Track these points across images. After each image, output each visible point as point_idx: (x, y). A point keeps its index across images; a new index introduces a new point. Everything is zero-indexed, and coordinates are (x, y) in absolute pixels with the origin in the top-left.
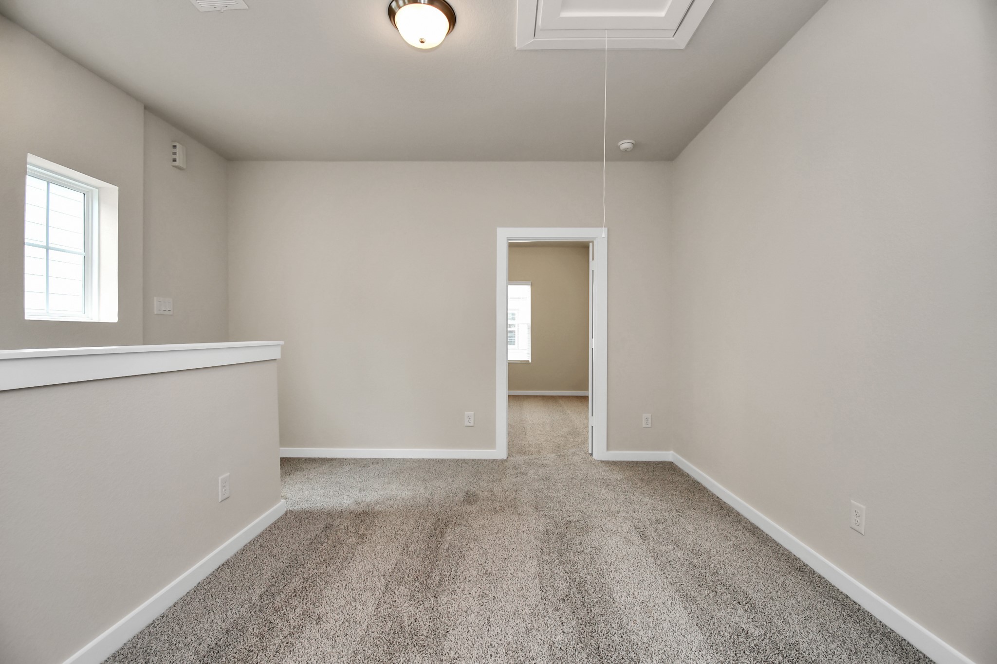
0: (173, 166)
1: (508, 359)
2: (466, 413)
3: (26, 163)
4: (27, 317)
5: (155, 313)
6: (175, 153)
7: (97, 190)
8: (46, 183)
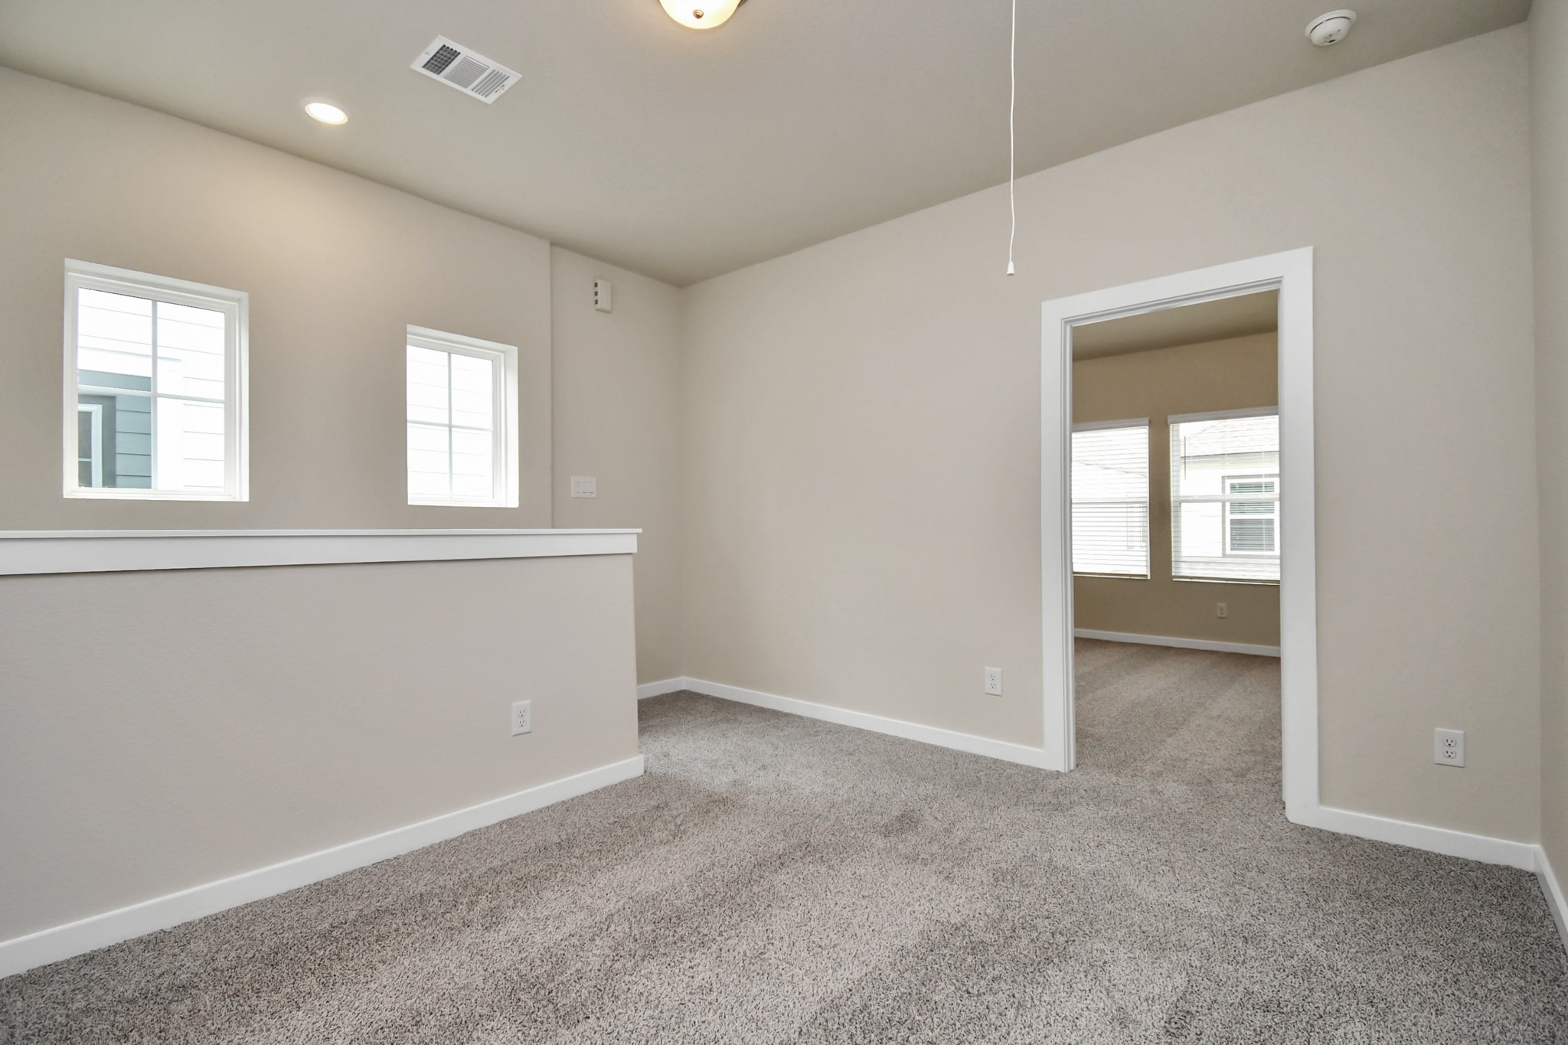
0: (598, 310)
1: (1075, 570)
2: (987, 668)
3: (405, 333)
4: (410, 503)
5: (573, 494)
6: (596, 294)
7: (502, 355)
8: (446, 354)
